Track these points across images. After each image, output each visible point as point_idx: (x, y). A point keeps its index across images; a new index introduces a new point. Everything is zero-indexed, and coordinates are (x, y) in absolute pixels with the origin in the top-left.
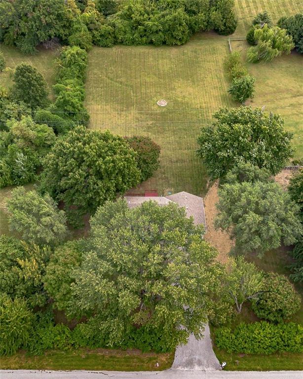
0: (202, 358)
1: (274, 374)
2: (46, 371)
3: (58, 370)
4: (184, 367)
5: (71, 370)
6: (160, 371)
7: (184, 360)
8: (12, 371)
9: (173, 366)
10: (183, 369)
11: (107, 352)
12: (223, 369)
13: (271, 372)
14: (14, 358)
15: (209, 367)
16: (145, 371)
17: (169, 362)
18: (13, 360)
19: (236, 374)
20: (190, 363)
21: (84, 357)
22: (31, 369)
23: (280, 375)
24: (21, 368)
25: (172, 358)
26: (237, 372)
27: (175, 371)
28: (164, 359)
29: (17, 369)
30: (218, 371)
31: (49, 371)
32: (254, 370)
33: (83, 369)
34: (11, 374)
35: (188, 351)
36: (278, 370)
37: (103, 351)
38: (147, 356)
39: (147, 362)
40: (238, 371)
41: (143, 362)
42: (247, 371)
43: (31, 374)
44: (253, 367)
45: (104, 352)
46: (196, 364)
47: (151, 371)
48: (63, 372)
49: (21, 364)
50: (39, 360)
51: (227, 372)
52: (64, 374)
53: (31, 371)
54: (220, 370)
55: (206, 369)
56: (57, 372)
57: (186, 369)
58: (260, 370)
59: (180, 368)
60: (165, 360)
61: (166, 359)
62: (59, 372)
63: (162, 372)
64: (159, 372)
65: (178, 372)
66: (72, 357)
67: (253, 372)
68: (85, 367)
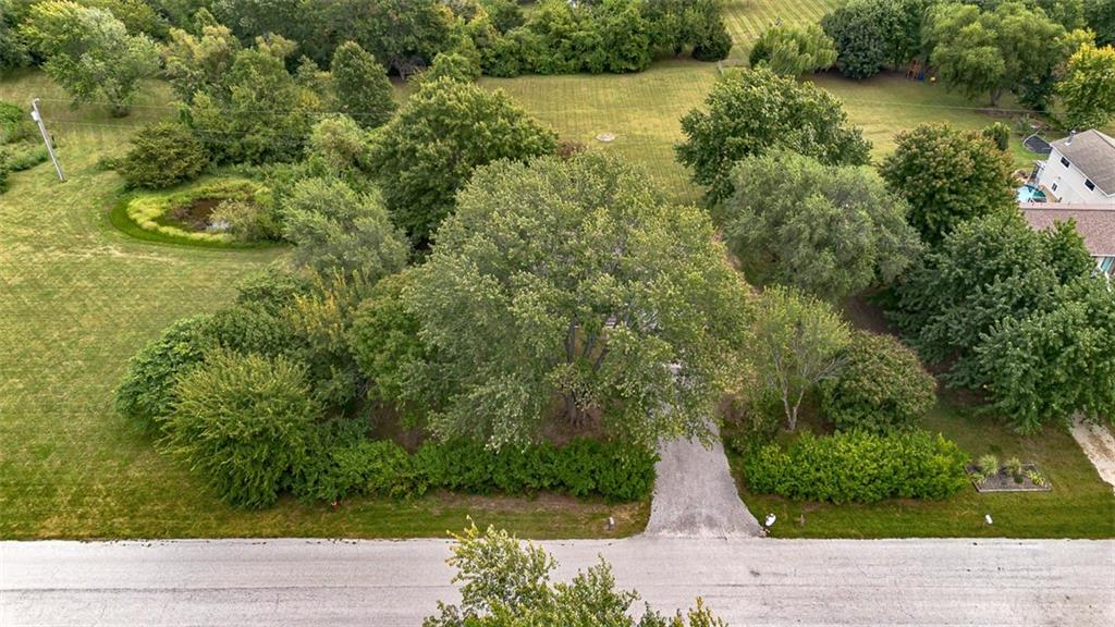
0: (715, 513)
1: (893, 546)
2: (347, 540)
3: (374, 537)
4: (674, 530)
5: (404, 537)
6: (618, 538)
7: (674, 518)
8: (263, 540)
9: (648, 528)
10: (672, 534)
11: (493, 504)
12: (768, 535)
13: (884, 540)
14: (271, 517)
15: (733, 530)
16: (582, 538)
17: (637, 522)
18: (269, 519)
19: (801, 544)
20: (688, 523)
21: (437, 513)
22: (308, 537)
23: (908, 546)
24: (284, 535)
25: (646, 513)
26: (803, 540)
27: (654, 539)
28: (625, 515)
29: (275, 537)
30: (757, 538)
31: (351, 541)
32: (843, 536)
33: (434, 536)
34: (261, 546)
35: (682, 500)
36: (903, 536)
37: (481, 502)
38: (586, 511)
39: (587, 523)
40: (806, 538)
41: (577, 521)
42: (826, 538)
43: (309, 546)
44: (839, 531)
45: (485, 505)
46: (702, 525)
47: (596, 538)
48: (387, 541)
49: (288, 527)
50: (330, 522)
51: (779, 540)
52: (389, 545)
53: (309, 540)
54: (762, 537)
55: (727, 536)
56: (372, 542)
57: (680, 535)
58: (858, 537)
59: (664, 532)
60: (628, 518)
61: (632, 516)
62: (376, 542)
63: (621, 540)
64: (614, 540)
65: (660, 541)
66: (410, 514)
67: (841, 540)
68: (438, 532)
